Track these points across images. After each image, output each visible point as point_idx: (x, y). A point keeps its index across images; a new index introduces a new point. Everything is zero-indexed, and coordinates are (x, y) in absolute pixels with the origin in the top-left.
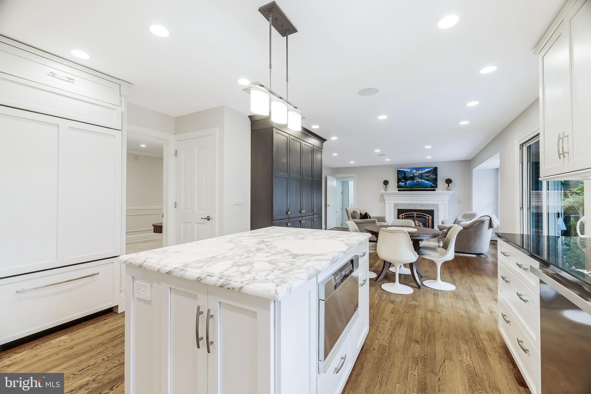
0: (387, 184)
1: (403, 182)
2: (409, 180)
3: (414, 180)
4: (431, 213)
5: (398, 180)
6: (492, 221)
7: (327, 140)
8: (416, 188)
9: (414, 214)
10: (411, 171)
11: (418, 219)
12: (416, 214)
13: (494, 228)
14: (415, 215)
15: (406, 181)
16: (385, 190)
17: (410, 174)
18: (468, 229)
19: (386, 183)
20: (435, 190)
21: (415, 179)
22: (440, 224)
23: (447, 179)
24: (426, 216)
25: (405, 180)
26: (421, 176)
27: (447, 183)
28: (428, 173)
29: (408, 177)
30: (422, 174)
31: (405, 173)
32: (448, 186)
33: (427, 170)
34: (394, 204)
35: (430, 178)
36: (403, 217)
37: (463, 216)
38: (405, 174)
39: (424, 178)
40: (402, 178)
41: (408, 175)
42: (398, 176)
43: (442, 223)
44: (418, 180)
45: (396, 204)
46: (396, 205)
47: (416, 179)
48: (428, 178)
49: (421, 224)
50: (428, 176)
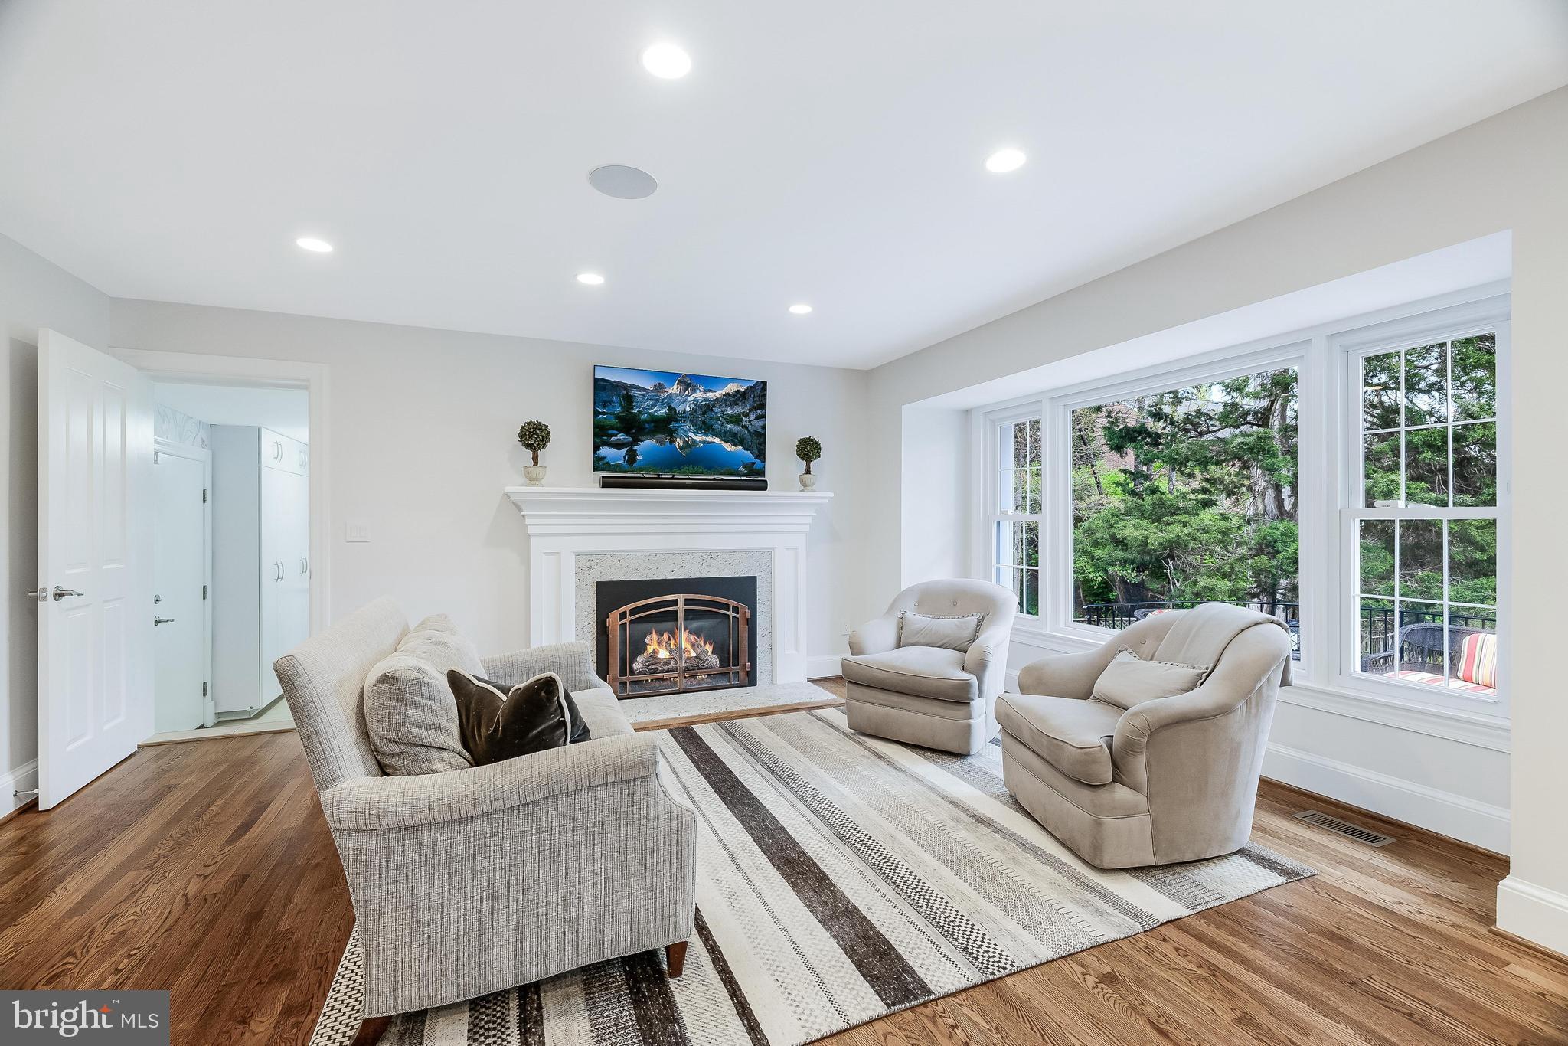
0: (542, 447)
1: (618, 446)
2: (651, 434)
3: (671, 434)
4: (745, 590)
5: (595, 435)
9: (675, 602)
10: (659, 388)
11: (695, 624)
12: (686, 600)
14: (681, 608)
15: (636, 441)
16: (532, 480)
17: (653, 406)
19: (534, 437)
20: (758, 488)
21: (675, 431)
23: (801, 440)
24: (726, 607)
25: (628, 434)
26: (705, 418)
27: (801, 455)
28: (735, 403)
29: (645, 421)
30: (708, 407)
31: (628, 398)
32: (808, 472)
33: (731, 388)
34: (579, 555)
35: (746, 427)
36: (627, 621)
38: (629, 400)
39: (717, 426)
40: (613, 422)
41: (645, 409)
42: (597, 412)
44: (691, 434)
45: (590, 555)
46: (586, 560)
47: (680, 432)
48: (736, 429)
49: (709, 648)
50: (736, 420)
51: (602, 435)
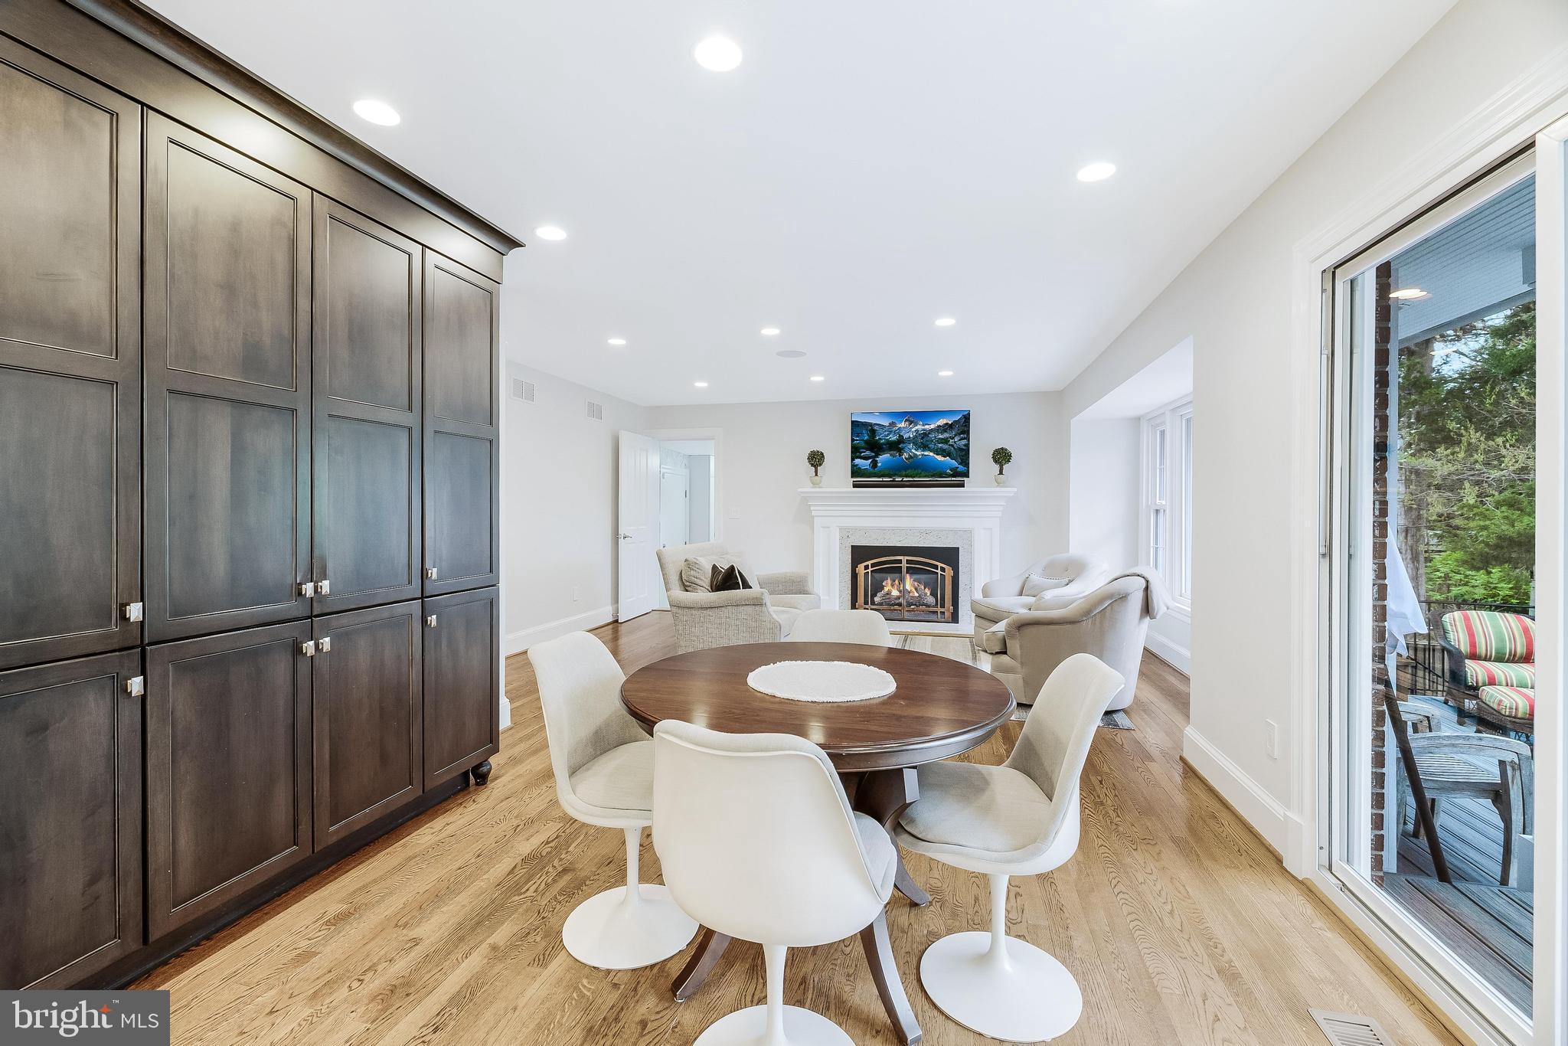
0: (820, 465)
2: (886, 451)
3: (900, 451)
4: (950, 556)
5: (852, 451)
6: (1151, 591)
7: (520, 246)
8: (906, 477)
9: (900, 561)
10: (893, 424)
11: (915, 576)
12: (907, 560)
13: (1158, 617)
14: (904, 565)
15: (877, 455)
16: (814, 484)
17: (888, 434)
18: (1078, 625)
19: (816, 459)
20: (963, 486)
21: (903, 449)
22: (978, 596)
23: (996, 451)
24: (936, 567)
25: (872, 451)
26: (923, 441)
27: (996, 461)
28: (945, 431)
29: (883, 444)
30: (925, 434)
31: (871, 429)
32: (1001, 473)
33: (942, 422)
34: (841, 529)
35: (952, 446)
36: (869, 570)
37: (1045, 568)
38: (873, 432)
39: (932, 446)
40: (863, 444)
41: (882, 437)
42: (853, 440)
43: (985, 594)
44: (913, 451)
45: (848, 529)
46: (845, 532)
47: (906, 449)
48: (945, 447)
49: (926, 590)
50: (945, 441)
51: (855, 452)
